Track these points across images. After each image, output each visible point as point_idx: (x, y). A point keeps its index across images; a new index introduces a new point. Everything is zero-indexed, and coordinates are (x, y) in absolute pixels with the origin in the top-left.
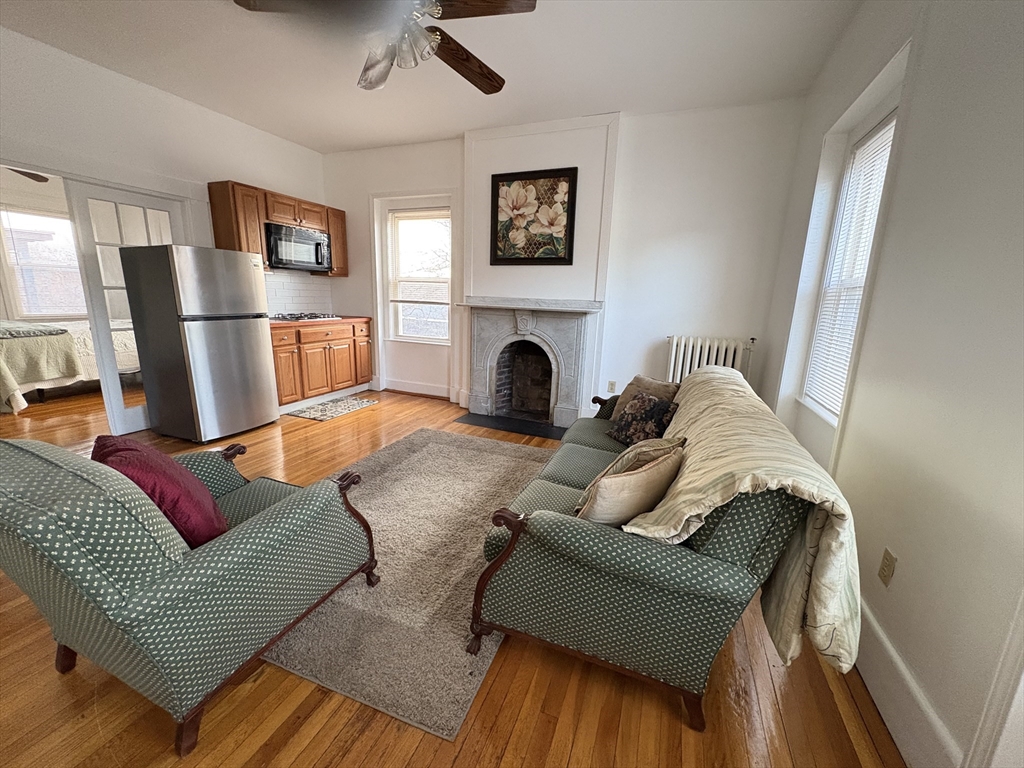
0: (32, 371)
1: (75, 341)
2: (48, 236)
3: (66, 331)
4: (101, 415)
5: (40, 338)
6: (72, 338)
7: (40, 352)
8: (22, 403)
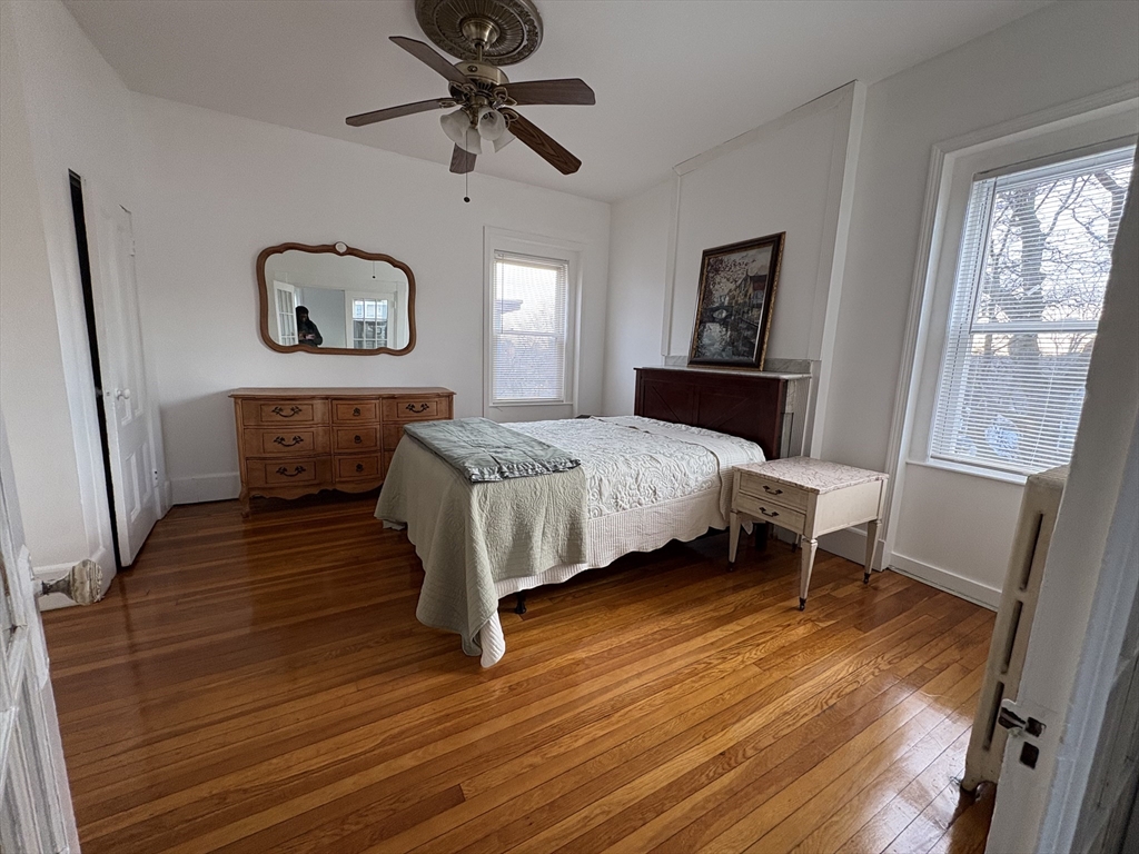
0: (517, 558)
1: (587, 484)
3: (577, 463)
5: (539, 479)
6: (584, 480)
7: (538, 513)
8: (497, 645)
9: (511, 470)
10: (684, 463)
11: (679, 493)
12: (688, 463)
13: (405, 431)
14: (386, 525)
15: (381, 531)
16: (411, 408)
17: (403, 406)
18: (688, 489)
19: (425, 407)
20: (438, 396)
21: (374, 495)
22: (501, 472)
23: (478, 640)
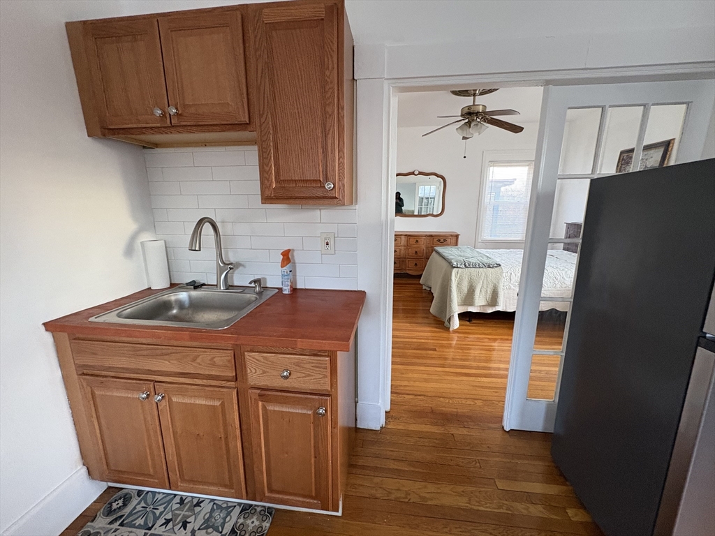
0: (469, 298)
1: (504, 275)
2: (512, 182)
3: (499, 265)
4: (505, 346)
5: (481, 269)
6: (502, 272)
7: (479, 282)
8: (456, 324)
9: (469, 265)
10: (564, 272)
11: (558, 286)
12: (566, 272)
13: (434, 250)
14: (424, 287)
15: (422, 289)
16: (439, 241)
17: (435, 240)
18: (564, 286)
19: (445, 240)
20: (452, 236)
21: (419, 277)
22: (465, 265)
23: (449, 320)
